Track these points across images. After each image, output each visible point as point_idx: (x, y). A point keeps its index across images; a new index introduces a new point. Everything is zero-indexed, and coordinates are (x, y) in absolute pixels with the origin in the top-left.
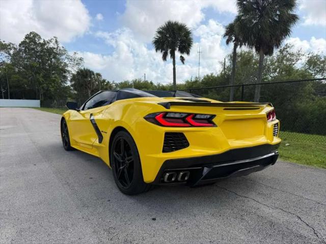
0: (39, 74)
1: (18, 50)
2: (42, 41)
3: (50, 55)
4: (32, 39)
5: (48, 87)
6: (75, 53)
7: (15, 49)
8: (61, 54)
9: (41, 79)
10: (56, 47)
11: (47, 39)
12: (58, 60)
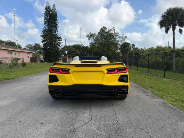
0: (105, 47)
1: (97, 36)
2: (108, 30)
3: (110, 37)
4: (103, 30)
5: (109, 53)
6: (123, 34)
7: (96, 36)
8: (116, 36)
9: (106, 49)
10: (114, 32)
11: (110, 29)
12: (115, 39)
